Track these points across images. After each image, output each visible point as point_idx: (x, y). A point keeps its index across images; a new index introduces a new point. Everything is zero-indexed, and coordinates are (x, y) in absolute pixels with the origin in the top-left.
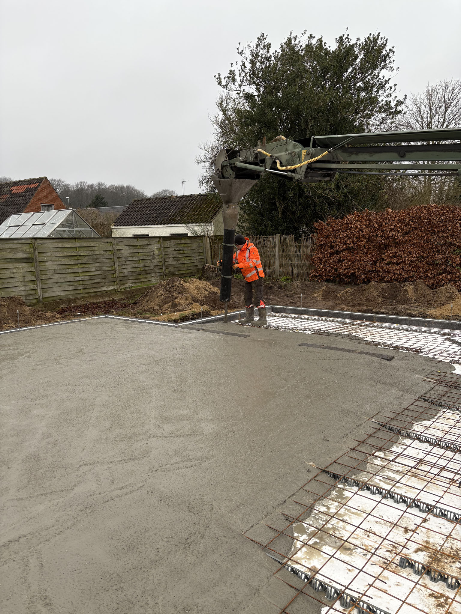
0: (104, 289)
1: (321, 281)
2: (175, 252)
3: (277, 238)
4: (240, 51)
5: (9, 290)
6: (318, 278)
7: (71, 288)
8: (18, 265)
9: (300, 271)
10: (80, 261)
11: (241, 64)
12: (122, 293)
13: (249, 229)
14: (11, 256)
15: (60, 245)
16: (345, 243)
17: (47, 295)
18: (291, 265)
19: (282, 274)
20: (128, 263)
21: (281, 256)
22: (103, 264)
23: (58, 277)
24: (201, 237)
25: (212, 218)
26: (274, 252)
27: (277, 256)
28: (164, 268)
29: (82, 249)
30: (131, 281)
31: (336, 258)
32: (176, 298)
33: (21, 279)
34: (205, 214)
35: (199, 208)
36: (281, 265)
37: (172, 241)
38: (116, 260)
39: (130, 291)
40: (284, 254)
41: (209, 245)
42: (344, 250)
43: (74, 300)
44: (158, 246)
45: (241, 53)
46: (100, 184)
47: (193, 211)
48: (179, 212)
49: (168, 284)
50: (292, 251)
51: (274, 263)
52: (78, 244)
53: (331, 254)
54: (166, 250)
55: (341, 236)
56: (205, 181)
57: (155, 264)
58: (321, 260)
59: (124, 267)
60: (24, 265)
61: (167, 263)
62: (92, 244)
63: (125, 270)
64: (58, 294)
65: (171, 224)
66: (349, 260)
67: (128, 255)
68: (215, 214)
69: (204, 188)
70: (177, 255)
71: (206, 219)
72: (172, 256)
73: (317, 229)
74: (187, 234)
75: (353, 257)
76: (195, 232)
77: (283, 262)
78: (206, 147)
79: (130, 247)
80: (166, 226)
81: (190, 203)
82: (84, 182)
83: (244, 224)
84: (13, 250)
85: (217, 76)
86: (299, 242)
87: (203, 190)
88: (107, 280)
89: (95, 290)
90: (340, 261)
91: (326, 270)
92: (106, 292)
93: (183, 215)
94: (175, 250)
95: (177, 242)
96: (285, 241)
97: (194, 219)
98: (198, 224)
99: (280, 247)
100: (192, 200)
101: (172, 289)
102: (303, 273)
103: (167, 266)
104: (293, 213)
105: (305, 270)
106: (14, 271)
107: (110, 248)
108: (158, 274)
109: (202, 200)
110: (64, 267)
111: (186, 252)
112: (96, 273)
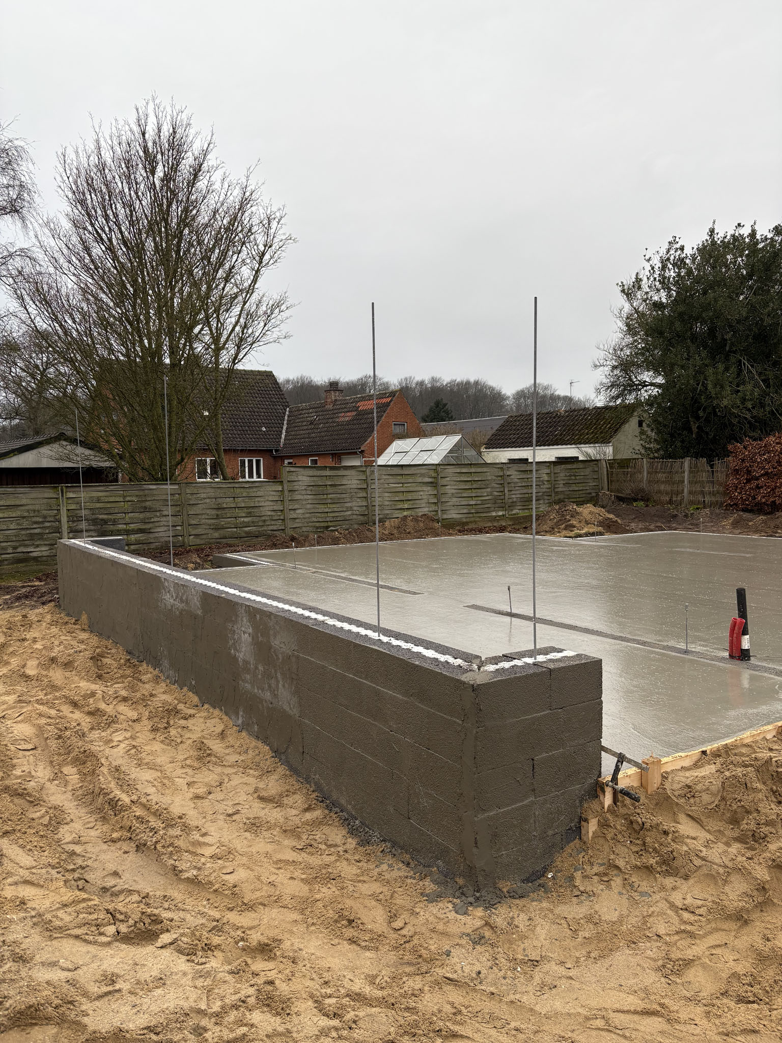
0: (494, 514)
1: (737, 510)
2: (566, 478)
3: (687, 462)
4: (647, 257)
5: (417, 510)
6: (734, 506)
7: (465, 511)
8: (425, 488)
9: (713, 499)
10: (474, 486)
11: (650, 268)
12: (511, 519)
13: (657, 451)
14: (420, 480)
15: (458, 471)
16: (763, 468)
17: (445, 517)
18: (703, 493)
19: (692, 503)
20: (517, 488)
21: (690, 482)
22: (494, 490)
23: (454, 500)
24: (597, 460)
25: (611, 437)
26: (684, 477)
27: (686, 482)
28: (553, 495)
29: (476, 474)
30: (519, 507)
31: (754, 484)
32: (570, 520)
33: (426, 501)
34: (601, 433)
35: (595, 424)
36: (690, 493)
37: (563, 466)
38: (506, 485)
39: (518, 517)
40: (695, 480)
41: (605, 470)
42: (762, 475)
43: (467, 523)
44: (548, 471)
45: (649, 260)
46: (434, 380)
47: (587, 428)
48: (569, 430)
49: (559, 509)
50: (704, 476)
51: (683, 490)
52: (473, 470)
53: (748, 481)
54: (556, 475)
55: (759, 460)
56: (604, 389)
57: (544, 490)
58: (737, 487)
59: (513, 492)
60: (429, 488)
61: (556, 490)
62: (485, 470)
63: (514, 496)
64: (455, 516)
65: (558, 445)
66: (768, 487)
67: (518, 481)
68: (615, 432)
69: (603, 398)
70: (568, 481)
71: (603, 438)
72: (562, 482)
73: (732, 452)
74: (578, 457)
75: (773, 484)
76: (589, 455)
77: (694, 489)
78: (606, 346)
79: (520, 473)
80: (551, 447)
81: (582, 419)
82: (411, 378)
83: (652, 446)
84: (422, 475)
85: (620, 284)
86: (712, 466)
87: (600, 401)
88: (497, 505)
89: (485, 515)
90: (758, 487)
91: (742, 498)
92: (496, 517)
93: (573, 434)
94: (566, 476)
95: (569, 466)
96: (696, 466)
97: (587, 438)
98: (592, 445)
99: (690, 472)
100: (585, 415)
101: (565, 513)
102: (717, 501)
103: (557, 493)
104: (707, 433)
105: (719, 498)
106: (422, 493)
107: (501, 474)
108: (546, 501)
109: (599, 414)
110: (460, 491)
111: (577, 478)
112: (487, 498)
